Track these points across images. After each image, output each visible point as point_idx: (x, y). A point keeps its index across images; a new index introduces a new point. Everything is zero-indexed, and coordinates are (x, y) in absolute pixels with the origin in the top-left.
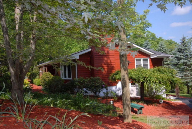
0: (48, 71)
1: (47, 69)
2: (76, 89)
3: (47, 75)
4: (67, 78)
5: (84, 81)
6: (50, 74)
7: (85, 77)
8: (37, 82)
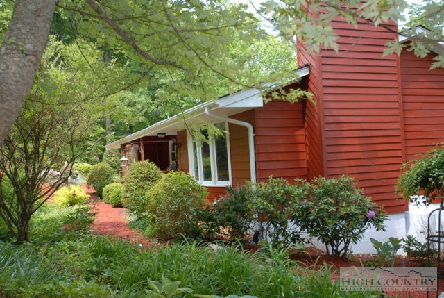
0: (145, 159)
1: (142, 152)
2: (251, 225)
3: (143, 169)
4: (215, 182)
5: (287, 193)
6: (155, 167)
7: (290, 179)
8: (112, 195)
